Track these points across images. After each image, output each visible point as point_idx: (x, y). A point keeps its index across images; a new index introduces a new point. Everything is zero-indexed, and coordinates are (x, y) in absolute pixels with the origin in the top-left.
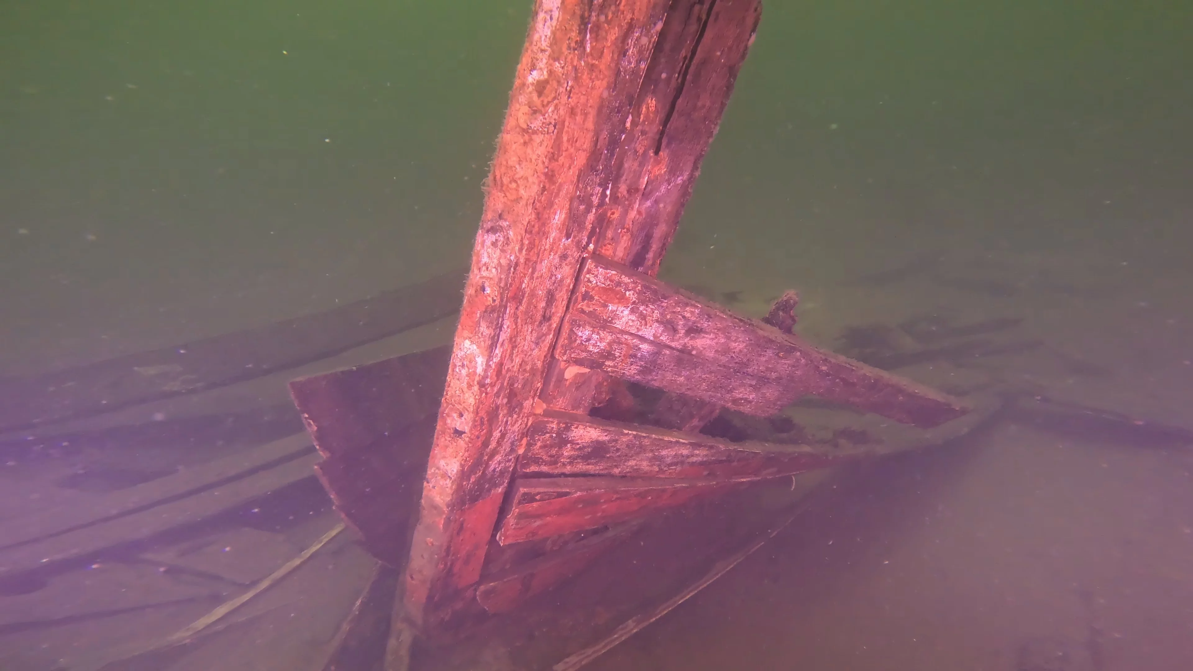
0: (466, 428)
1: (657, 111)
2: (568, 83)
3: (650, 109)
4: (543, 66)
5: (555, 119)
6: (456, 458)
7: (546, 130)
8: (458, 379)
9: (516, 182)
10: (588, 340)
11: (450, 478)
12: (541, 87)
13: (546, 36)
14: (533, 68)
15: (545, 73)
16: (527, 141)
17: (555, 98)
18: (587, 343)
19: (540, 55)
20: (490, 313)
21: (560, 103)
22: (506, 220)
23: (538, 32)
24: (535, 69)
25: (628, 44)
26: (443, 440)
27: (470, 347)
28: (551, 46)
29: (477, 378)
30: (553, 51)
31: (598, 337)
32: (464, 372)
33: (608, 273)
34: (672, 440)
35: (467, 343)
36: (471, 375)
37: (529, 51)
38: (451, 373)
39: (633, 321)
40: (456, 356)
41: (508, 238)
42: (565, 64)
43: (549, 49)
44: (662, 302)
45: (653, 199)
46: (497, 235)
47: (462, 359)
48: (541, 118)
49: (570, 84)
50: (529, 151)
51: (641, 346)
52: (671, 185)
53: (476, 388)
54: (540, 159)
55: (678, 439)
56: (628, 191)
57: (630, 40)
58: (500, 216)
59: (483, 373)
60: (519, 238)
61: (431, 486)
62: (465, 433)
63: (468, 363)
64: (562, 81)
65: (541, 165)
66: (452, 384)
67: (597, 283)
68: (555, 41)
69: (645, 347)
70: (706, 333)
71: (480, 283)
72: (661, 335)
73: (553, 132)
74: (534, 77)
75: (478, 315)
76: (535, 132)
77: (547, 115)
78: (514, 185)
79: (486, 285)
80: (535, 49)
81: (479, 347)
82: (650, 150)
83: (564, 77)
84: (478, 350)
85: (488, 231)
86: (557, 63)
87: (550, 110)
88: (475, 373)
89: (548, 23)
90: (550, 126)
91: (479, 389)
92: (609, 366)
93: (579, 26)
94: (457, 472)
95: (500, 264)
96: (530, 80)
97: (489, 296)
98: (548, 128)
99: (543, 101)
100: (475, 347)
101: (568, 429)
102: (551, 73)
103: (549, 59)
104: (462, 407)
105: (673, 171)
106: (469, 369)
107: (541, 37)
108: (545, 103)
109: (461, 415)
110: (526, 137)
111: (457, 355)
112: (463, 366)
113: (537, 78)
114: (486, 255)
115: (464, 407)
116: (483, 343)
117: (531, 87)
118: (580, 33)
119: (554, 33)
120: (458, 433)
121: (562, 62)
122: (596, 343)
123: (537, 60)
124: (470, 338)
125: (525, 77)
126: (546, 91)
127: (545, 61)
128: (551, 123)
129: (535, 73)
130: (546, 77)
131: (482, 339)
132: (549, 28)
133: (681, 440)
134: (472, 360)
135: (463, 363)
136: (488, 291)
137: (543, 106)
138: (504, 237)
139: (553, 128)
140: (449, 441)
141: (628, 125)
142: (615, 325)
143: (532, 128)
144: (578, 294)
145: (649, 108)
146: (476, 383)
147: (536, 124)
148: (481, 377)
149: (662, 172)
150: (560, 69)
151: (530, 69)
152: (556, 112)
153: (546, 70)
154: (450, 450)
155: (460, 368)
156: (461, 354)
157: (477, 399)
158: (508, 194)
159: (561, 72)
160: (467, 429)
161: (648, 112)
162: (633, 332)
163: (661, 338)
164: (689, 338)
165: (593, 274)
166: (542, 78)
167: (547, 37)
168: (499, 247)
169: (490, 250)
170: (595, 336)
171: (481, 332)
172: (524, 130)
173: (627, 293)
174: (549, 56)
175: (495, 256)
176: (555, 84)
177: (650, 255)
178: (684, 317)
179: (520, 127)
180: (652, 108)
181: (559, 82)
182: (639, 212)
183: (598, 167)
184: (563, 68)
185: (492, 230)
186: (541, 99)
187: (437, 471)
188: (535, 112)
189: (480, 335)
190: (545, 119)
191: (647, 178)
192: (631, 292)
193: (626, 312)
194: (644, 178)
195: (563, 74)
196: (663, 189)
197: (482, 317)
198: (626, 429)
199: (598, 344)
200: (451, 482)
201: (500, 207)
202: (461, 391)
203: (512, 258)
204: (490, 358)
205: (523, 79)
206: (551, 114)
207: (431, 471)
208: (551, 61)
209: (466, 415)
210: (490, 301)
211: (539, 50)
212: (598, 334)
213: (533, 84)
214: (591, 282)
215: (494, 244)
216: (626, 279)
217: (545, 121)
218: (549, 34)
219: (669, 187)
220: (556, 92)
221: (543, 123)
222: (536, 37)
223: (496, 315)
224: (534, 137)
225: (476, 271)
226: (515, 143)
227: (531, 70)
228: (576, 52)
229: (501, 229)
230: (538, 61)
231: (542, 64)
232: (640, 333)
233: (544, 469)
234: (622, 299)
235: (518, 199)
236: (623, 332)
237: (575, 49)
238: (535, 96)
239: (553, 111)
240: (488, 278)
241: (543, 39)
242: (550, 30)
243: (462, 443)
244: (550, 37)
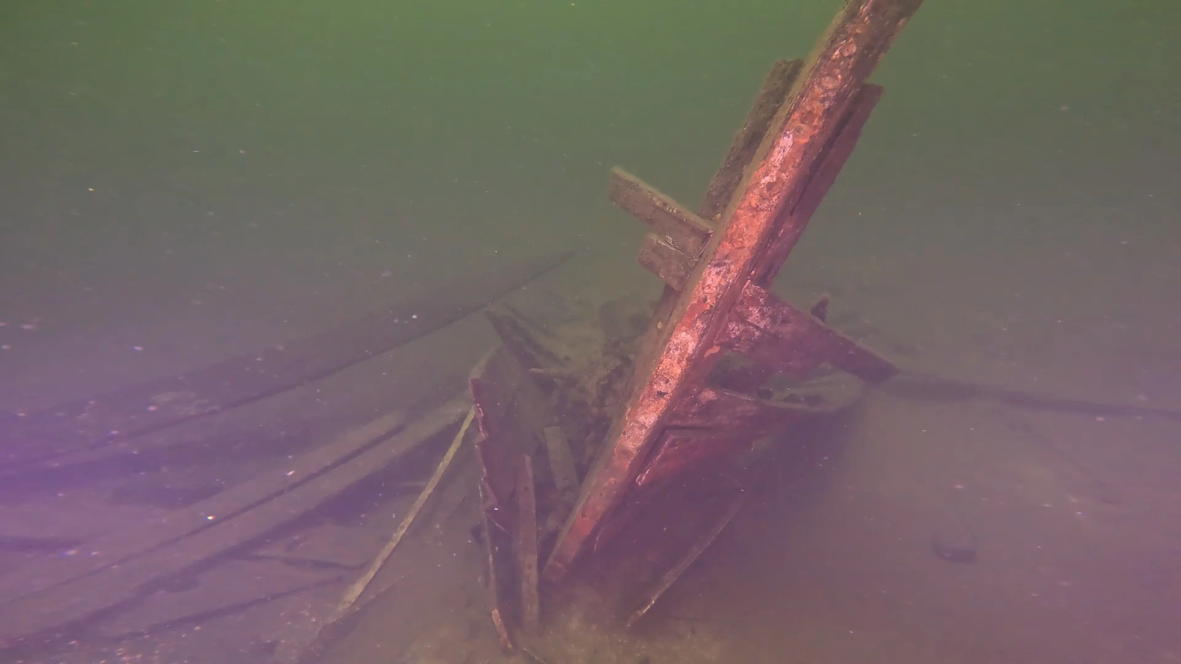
4: (773, 175)
5: (777, 203)
6: (655, 412)
7: (769, 209)
8: (671, 358)
9: (742, 238)
11: (646, 428)
12: (770, 186)
15: (775, 178)
16: (755, 215)
17: (779, 192)
19: (773, 169)
20: (706, 314)
21: (782, 194)
22: (730, 259)
23: (773, 155)
24: (768, 176)
26: (647, 401)
27: (686, 336)
28: (781, 164)
29: (687, 356)
30: (782, 167)
32: (677, 353)
35: (684, 334)
36: (682, 356)
37: (765, 166)
38: (665, 355)
40: (672, 343)
41: (729, 270)
42: (789, 175)
43: (780, 166)
46: (721, 268)
47: (676, 346)
48: (768, 202)
50: (755, 220)
53: (684, 362)
54: (762, 225)
58: (727, 257)
59: (692, 352)
60: (738, 269)
61: (626, 437)
62: (667, 393)
63: (682, 347)
64: (785, 183)
66: (664, 362)
68: (784, 162)
71: (703, 296)
73: (774, 210)
74: (768, 179)
75: (696, 316)
76: (762, 210)
77: (771, 201)
78: (741, 239)
79: (709, 297)
80: (770, 165)
81: (692, 336)
83: (787, 181)
84: (691, 338)
85: (715, 266)
86: (784, 174)
87: (774, 198)
88: (686, 352)
89: (782, 153)
90: (773, 207)
91: (687, 363)
94: (654, 422)
95: (719, 284)
96: (763, 181)
97: (709, 304)
98: (771, 208)
99: (770, 193)
100: (689, 336)
102: (778, 179)
103: (778, 172)
104: (670, 376)
106: (681, 350)
107: (775, 160)
108: (772, 195)
109: (667, 382)
110: (755, 213)
112: (677, 349)
113: (768, 181)
114: (710, 279)
115: (671, 376)
116: (696, 333)
117: (762, 185)
118: (802, 159)
119: (784, 158)
120: (662, 394)
121: (787, 173)
124: (686, 331)
125: (760, 180)
126: (773, 188)
127: (775, 172)
128: (773, 206)
130: (775, 180)
131: (696, 331)
134: (686, 345)
136: (709, 301)
137: (770, 196)
138: (726, 269)
140: (652, 401)
143: (760, 207)
146: (685, 359)
148: (690, 354)
150: (785, 177)
152: (778, 199)
154: (651, 408)
155: (675, 351)
156: (675, 341)
157: (683, 370)
158: (735, 244)
159: (785, 179)
160: (669, 391)
166: (771, 181)
167: (780, 160)
168: (721, 274)
169: (714, 277)
171: (696, 326)
172: (754, 209)
174: (779, 170)
175: (717, 280)
176: (780, 185)
179: (751, 207)
181: (783, 184)
184: (787, 176)
185: (718, 265)
186: (770, 192)
187: (634, 425)
188: (764, 199)
189: (695, 329)
190: (770, 203)
195: (787, 179)
197: (699, 317)
200: (646, 431)
201: (726, 252)
202: (671, 365)
203: (730, 281)
204: (700, 342)
205: (758, 180)
206: (774, 201)
207: (630, 425)
208: (780, 172)
209: (672, 382)
210: (708, 307)
211: (773, 166)
213: (764, 184)
215: (718, 273)
217: (770, 204)
218: (781, 158)
220: (780, 189)
221: (768, 205)
222: (772, 159)
223: (710, 315)
224: (761, 212)
225: (700, 289)
226: (745, 215)
227: (765, 176)
228: (797, 169)
229: (725, 264)
230: (771, 172)
231: (774, 173)
237: (797, 167)
238: (765, 191)
239: (776, 199)
240: (709, 293)
241: (776, 161)
242: (782, 156)
243: (663, 401)
244: (781, 160)
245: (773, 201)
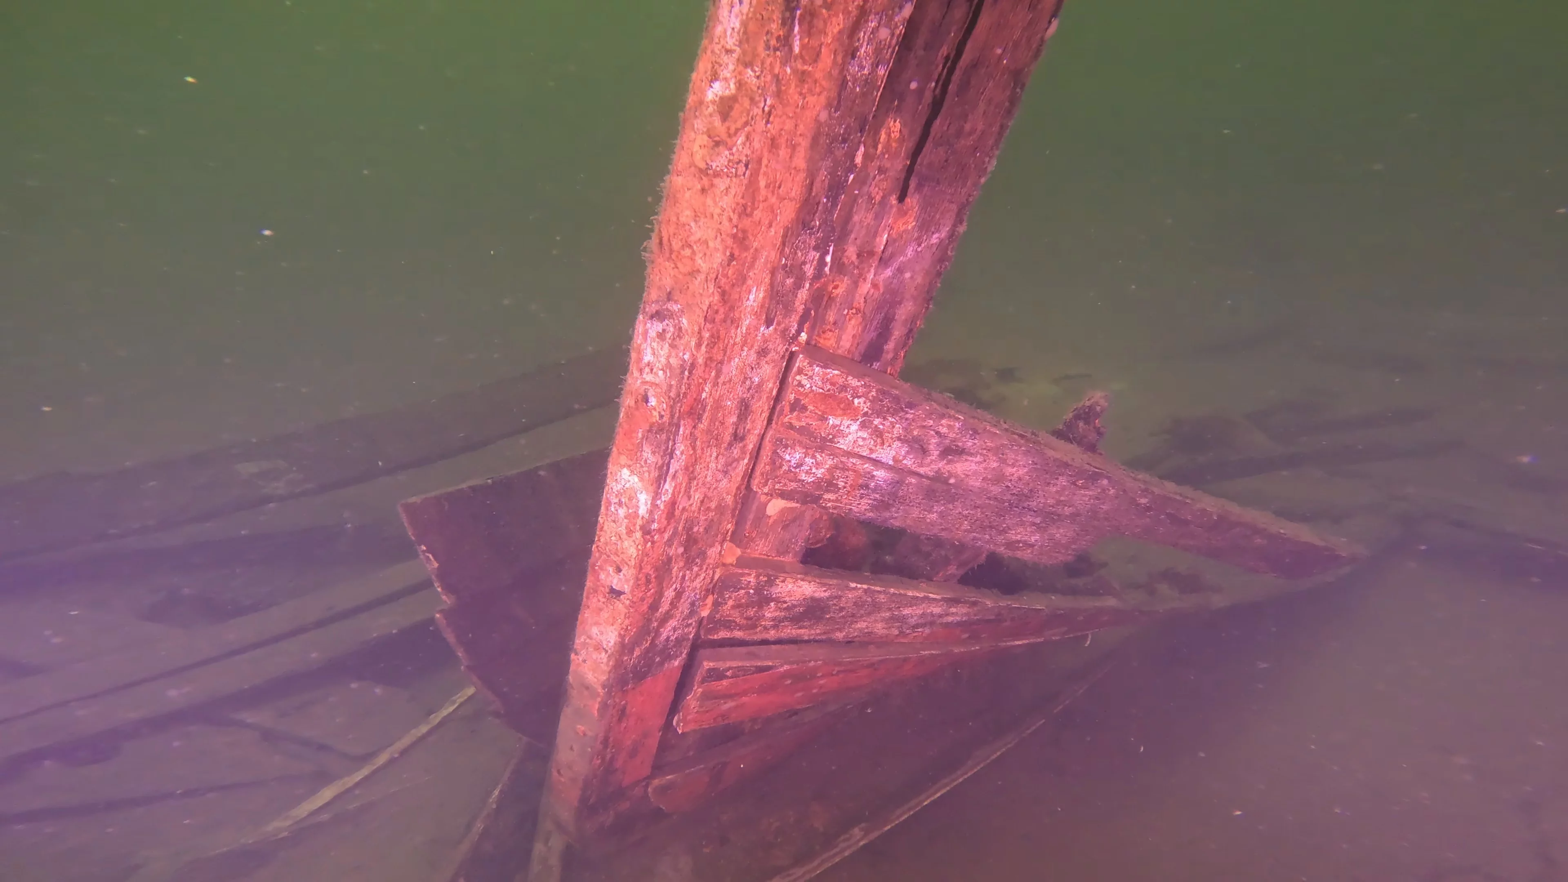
0: (626, 586)
1: (901, 140)
2: (765, 101)
3: (893, 135)
4: (728, 75)
5: (747, 156)
6: (613, 625)
7: (734, 171)
8: (614, 521)
9: (690, 246)
10: (799, 465)
11: (606, 652)
12: (726, 107)
13: (733, 29)
14: (715, 77)
15: (732, 86)
16: (706, 188)
17: (746, 124)
18: (798, 470)
19: (725, 58)
20: (656, 433)
21: (754, 130)
22: (676, 302)
23: (721, 23)
24: (716, 80)
25: (859, 40)
26: (595, 600)
27: (630, 478)
28: (740, 43)
29: (639, 522)
30: (744, 53)
31: (814, 461)
32: (622, 512)
33: (829, 374)
34: (918, 595)
35: (626, 472)
36: (633, 516)
37: (709, 52)
38: (604, 512)
39: (864, 439)
40: (610, 490)
41: (680, 328)
42: (762, 72)
43: (738, 49)
44: (907, 413)
45: (896, 265)
46: (664, 323)
47: (619, 494)
48: (727, 153)
49: (769, 102)
50: (709, 202)
51: (875, 473)
52: (923, 245)
53: (638, 535)
54: (725, 214)
55: (926, 594)
56: (859, 256)
57: (862, 34)
58: (669, 297)
59: (648, 515)
60: (696, 329)
61: (581, 659)
62: (624, 593)
63: (627, 500)
64: (757, 98)
65: (726, 223)
66: (605, 528)
67: (811, 387)
68: (746, 37)
69: (880, 474)
70: (971, 455)
71: (642, 391)
72: (905, 458)
73: (744, 175)
74: (716, 90)
75: (640, 435)
76: (717, 175)
77: (734, 149)
78: (687, 252)
79: (651, 393)
80: (717, 48)
81: (641, 479)
82: (890, 194)
83: (760, 91)
84: (640, 484)
85: (652, 317)
86: (749, 71)
87: (739, 142)
88: (636, 514)
89: (736, 9)
90: (739, 166)
91: (643, 537)
92: (830, 500)
93: (783, 12)
94: (615, 644)
95: (669, 365)
96: (710, 95)
97: (655, 409)
98: (736, 169)
99: (729, 128)
100: (636, 479)
101: (771, 582)
102: (740, 85)
103: (737, 65)
104: (620, 559)
105: (926, 226)
106: (628, 508)
107: (725, 32)
108: (732, 131)
109: (619, 570)
110: (705, 181)
111: (612, 488)
112: (620, 504)
113: (720, 93)
114: (649, 351)
115: (623, 560)
116: (646, 474)
117: (711, 105)
118: (784, 24)
119: (744, 24)
120: (616, 593)
121: (757, 69)
122: (811, 469)
123: (721, 66)
124: (629, 466)
125: (703, 92)
126: (732, 114)
127: (731, 67)
128: (740, 161)
129: (717, 85)
130: (733, 91)
131: (645, 469)
132: (737, 16)
133: (931, 595)
134: (632, 496)
135: (620, 500)
136: (653, 402)
137: (730, 136)
138: (675, 326)
139: (744, 169)
140: (604, 603)
141: (859, 160)
142: (837, 445)
143: (714, 167)
144: (784, 403)
145: (890, 133)
146: (638, 528)
147: (720, 162)
148: (645, 520)
149: (910, 227)
150: (755, 80)
151: (710, 78)
152: (748, 144)
153: (733, 80)
154: (605, 615)
155: (617, 506)
156: (617, 487)
157: (639, 550)
158: (679, 265)
159: (755, 85)
160: (627, 588)
161: (888, 141)
162: (864, 454)
163: (905, 462)
164: (945, 462)
165: (806, 375)
166: (727, 93)
167: (736, 30)
168: (667, 340)
169: (655, 345)
170: (809, 460)
171: (644, 459)
172: (701, 170)
173: (856, 401)
174: (738, 60)
175: (662, 353)
176: (746, 103)
177: (890, 346)
178: (937, 433)
179: (696, 166)
180: (895, 133)
181: (752, 99)
182: (875, 286)
183: (813, 223)
184: (758, 77)
185: (658, 316)
186: (727, 124)
187: (588, 641)
188: (717, 144)
189: (643, 463)
190: (732, 154)
191: (886, 236)
192: (862, 400)
193: (854, 427)
194: (882, 236)
195: (758, 88)
196: (910, 252)
197: (645, 438)
198: (852, 581)
199: (814, 470)
200: (607, 656)
201: (668, 282)
202: (618, 537)
203: (686, 357)
204: (656, 495)
205: (699, 95)
206: (740, 148)
207: (579, 640)
208: (741, 68)
209: (625, 570)
210: (655, 416)
211: (723, 50)
212: (814, 457)
213: (713, 102)
214: (803, 386)
215: (661, 336)
216: (854, 382)
217: (732, 158)
218: (738, 25)
219: (919, 249)
220: (748, 115)
221: (729, 161)
222: (719, 30)
223: (664, 436)
224: (717, 181)
225: (636, 374)
226: (688, 189)
227: (711, 81)
228: (778, 53)
229: (671, 315)
230: (722, 68)
231: (728, 72)
232: (874, 456)
233: (738, 634)
234: (848, 410)
235: (694, 273)
236: (849, 454)
237: (776, 49)
238: (717, 121)
239: (744, 144)
240: (652, 384)
241: (729, 33)
242: (739, 19)
243: (620, 606)
244: (739, 31)
245: (738, 150)
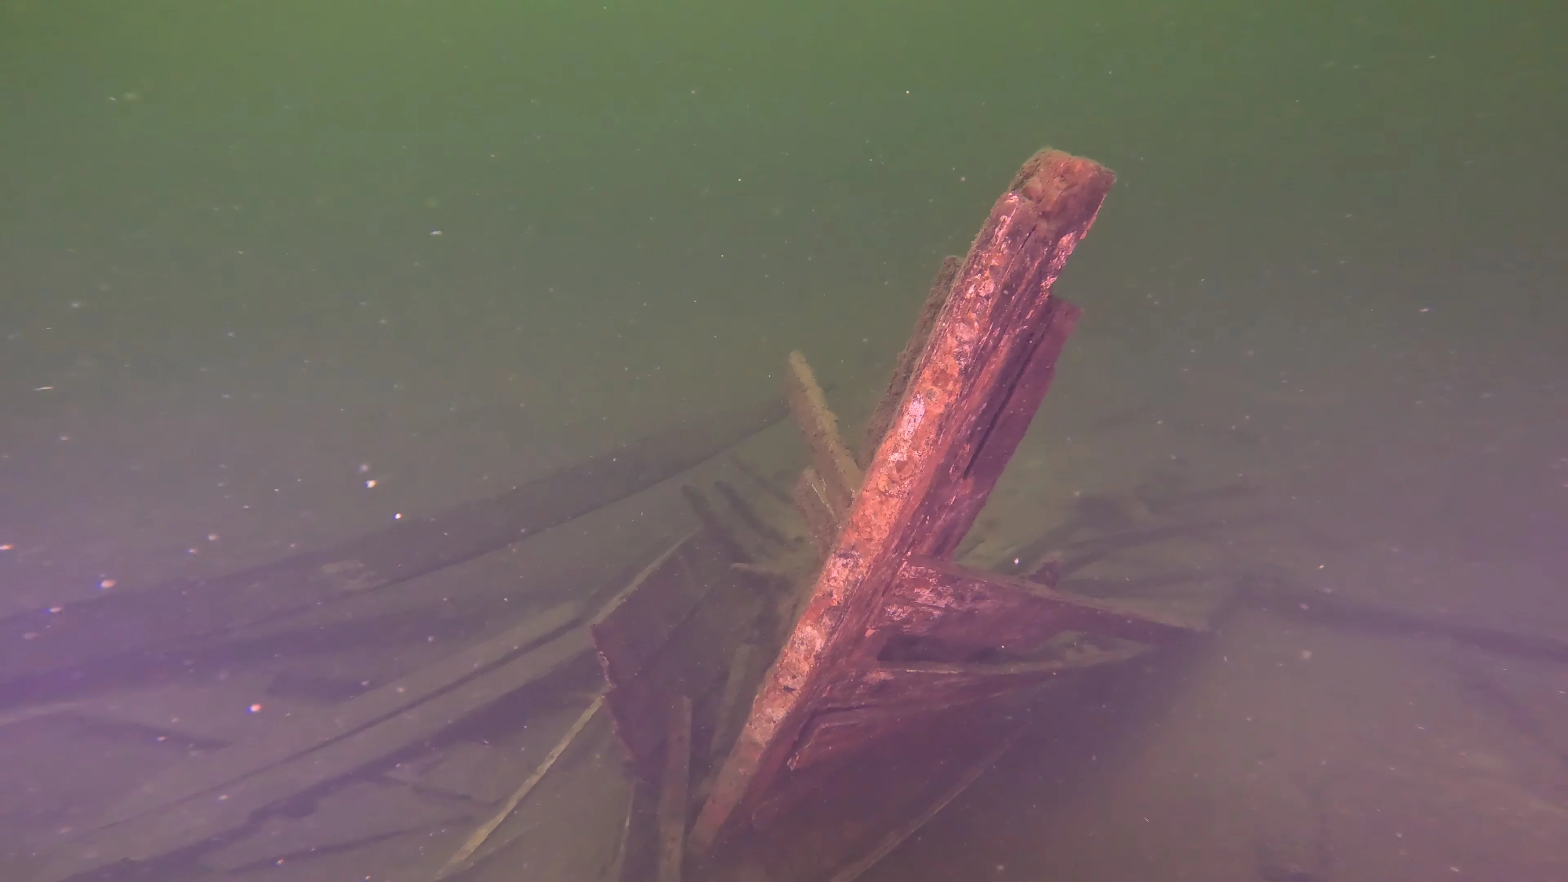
0: (797, 686)
2: (923, 467)
4: (903, 452)
5: (909, 490)
6: (783, 708)
8: (796, 653)
9: (870, 527)
11: (775, 722)
12: (900, 466)
13: (909, 431)
14: (895, 450)
15: (905, 456)
16: (884, 501)
17: (911, 476)
19: (902, 444)
20: (834, 611)
21: (915, 479)
22: (857, 551)
23: (902, 427)
24: (897, 452)
26: (773, 693)
27: (812, 631)
28: (912, 439)
29: (814, 653)
30: (914, 443)
32: (803, 648)
35: (809, 629)
36: (809, 652)
37: (893, 438)
38: (790, 648)
40: (797, 636)
41: (858, 564)
42: (922, 455)
43: (911, 441)
46: (848, 560)
47: (802, 640)
48: (898, 487)
50: (884, 508)
53: (812, 660)
54: (894, 515)
58: (853, 548)
59: (821, 650)
60: (868, 565)
61: (753, 726)
62: (795, 689)
63: (808, 642)
64: (918, 466)
65: (892, 520)
66: (789, 655)
68: (916, 436)
71: (829, 590)
73: (907, 498)
74: (896, 457)
75: (822, 611)
76: (891, 496)
77: (902, 486)
78: (868, 530)
79: (835, 591)
80: (899, 438)
81: (819, 631)
83: (921, 462)
84: (818, 635)
85: (840, 556)
86: (916, 452)
87: (906, 483)
88: (813, 649)
89: (912, 423)
90: (905, 494)
91: (815, 660)
93: (937, 431)
94: (783, 718)
95: (847, 579)
96: (891, 458)
97: (835, 600)
98: (902, 495)
99: (901, 476)
100: (816, 631)
102: (909, 457)
103: (909, 448)
104: (797, 672)
106: (808, 646)
107: (904, 431)
108: (902, 478)
109: (794, 677)
110: (883, 498)
111: (798, 636)
112: (802, 644)
113: (898, 459)
114: (836, 572)
115: (799, 672)
116: (823, 630)
117: (891, 463)
118: (937, 435)
119: (916, 431)
120: (789, 690)
121: (920, 452)
123: (899, 446)
124: (812, 625)
125: (888, 456)
126: (904, 470)
127: (905, 448)
128: (905, 492)
129: (896, 455)
130: (905, 459)
131: (823, 627)
132: (912, 426)
134: (812, 641)
135: (802, 642)
136: (835, 596)
138: (854, 562)
139: (908, 495)
140: (779, 695)
143: (890, 492)
146: (813, 655)
147: (893, 490)
148: (818, 652)
150: (918, 457)
151: (892, 450)
152: (911, 485)
153: (906, 454)
154: (778, 702)
155: (800, 645)
156: (800, 635)
157: (811, 667)
158: (862, 534)
159: (918, 459)
160: (798, 687)
166: (902, 459)
168: (848, 568)
169: (840, 569)
171: (823, 622)
172: (882, 493)
174: (910, 446)
175: (844, 573)
176: (913, 466)
179: (879, 490)
181: (916, 465)
184: (920, 456)
185: (845, 556)
186: (900, 474)
187: (762, 716)
188: (893, 482)
189: (822, 624)
190: (901, 488)
195: (920, 461)
197: (825, 612)
200: (775, 725)
201: (852, 542)
202: (797, 660)
203: (860, 577)
204: (828, 640)
205: (885, 456)
206: (906, 486)
207: (755, 716)
208: (911, 450)
209: (799, 678)
210: (835, 603)
211: (902, 439)
213: (893, 462)
215: (845, 566)
217: (901, 490)
218: (912, 431)
220: (913, 472)
221: (899, 491)
222: (901, 430)
223: (839, 613)
224: (890, 499)
225: (825, 581)
226: (872, 499)
227: (893, 452)
228: (932, 447)
229: (853, 556)
235: (870, 540)
237: (931, 445)
238: (895, 472)
239: (908, 484)
240: (835, 587)
241: (906, 433)
242: (913, 429)
243: (792, 697)
244: (912, 434)
245: (904, 486)
